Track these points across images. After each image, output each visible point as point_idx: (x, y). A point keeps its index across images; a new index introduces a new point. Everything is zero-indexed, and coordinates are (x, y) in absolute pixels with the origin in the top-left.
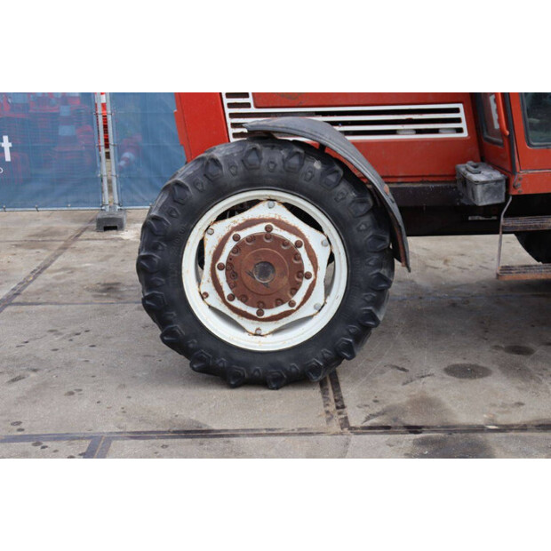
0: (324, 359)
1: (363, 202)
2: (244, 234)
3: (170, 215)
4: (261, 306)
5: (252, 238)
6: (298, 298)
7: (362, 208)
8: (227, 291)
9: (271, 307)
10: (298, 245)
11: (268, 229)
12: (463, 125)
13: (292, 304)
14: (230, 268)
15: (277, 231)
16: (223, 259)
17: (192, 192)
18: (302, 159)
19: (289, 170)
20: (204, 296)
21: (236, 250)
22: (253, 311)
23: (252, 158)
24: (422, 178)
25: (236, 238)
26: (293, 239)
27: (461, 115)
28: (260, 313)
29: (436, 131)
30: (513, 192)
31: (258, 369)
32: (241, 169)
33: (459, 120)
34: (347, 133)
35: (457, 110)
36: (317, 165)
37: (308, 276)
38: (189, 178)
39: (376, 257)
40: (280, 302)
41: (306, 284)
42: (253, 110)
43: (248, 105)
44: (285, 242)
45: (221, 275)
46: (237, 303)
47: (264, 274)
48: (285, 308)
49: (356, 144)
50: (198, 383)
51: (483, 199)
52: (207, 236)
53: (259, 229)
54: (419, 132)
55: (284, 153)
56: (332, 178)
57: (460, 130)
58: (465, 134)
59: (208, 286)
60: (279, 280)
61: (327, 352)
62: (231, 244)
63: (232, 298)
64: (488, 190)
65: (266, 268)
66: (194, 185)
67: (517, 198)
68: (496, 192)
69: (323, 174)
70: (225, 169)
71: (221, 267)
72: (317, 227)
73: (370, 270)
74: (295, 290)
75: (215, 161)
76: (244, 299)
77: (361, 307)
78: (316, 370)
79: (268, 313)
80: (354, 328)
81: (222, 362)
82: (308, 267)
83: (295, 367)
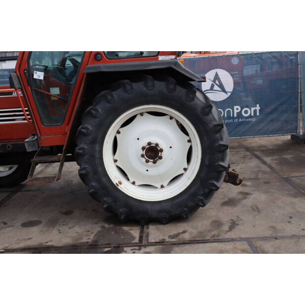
30: (40, 145)
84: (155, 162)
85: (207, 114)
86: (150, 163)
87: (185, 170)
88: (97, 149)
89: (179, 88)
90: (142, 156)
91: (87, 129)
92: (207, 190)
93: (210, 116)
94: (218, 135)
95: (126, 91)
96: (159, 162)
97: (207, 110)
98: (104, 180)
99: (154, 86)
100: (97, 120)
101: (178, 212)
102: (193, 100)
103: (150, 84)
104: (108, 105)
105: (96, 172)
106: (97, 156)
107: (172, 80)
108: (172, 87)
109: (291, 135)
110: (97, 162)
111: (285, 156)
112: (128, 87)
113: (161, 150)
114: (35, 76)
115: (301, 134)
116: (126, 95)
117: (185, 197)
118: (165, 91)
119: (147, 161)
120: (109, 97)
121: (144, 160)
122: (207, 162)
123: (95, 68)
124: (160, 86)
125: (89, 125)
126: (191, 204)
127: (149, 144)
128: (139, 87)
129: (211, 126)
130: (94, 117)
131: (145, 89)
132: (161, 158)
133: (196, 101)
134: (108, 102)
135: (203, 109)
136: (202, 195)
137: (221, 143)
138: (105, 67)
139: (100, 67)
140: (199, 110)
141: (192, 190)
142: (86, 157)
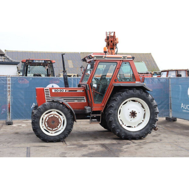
0: (63, 137)
1: (69, 111)
2: (50, 116)
3: (38, 114)
4: (53, 128)
5: (51, 117)
6: (59, 127)
7: (69, 112)
8: (47, 126)
9: (54, 128)
10: (59, 118)
11: (54, 115)
12: (85, 100)
13: (58, 128)
14: (48, 122)
15: (55, 116)
16: (46, 121)
17: (42, 110)
18: (59, 104)
19: (57, 106)
20: (43, 127)
21: (48, 119)
22: (51, 129)
23: (51, 104)
24: (79, 109)
25: (49, 117)
26: (58, 117)
27: (85, 98)
28: (52, 129)
29: (81, 101)
30: (92, 110)
31: (52, 139)
32: (50, 106)
33: (84, 99)
34: (66, 101)
35: (84, 98)
36: (62, 105)
37: (60, 123)
38: (41, 108)
39: (71, 120)
40: (56, 127)
41: (60, 124)
42: (50, 97)
43: (49, 96)
44: (57, 118)
45: (46, 123)
46: (48, 128)
47: (53, 123)
48: (56, 128)
49: (68, 103)
50: (43, 142)
51: (88, 111)
52: (44, 117)
53: (52, 115)
54: (78, 101)
55: (56, 103)
56: (64, 107)
57: (85, 101)
58: (86, 102)
59: (44, 125)
60: (55, 124)
61: (63, 136)
62: (48, 118)
63: (48, 127)
64: (88, 110)
65: (53, 122)
66: (42, 108)
67: (93, 111)
68: (90, 110)
69: (62, 107)
70: (47, 106)
71: (46, 122)
72: (62, 115)
73: (70, 121)
74: (58, 125)
75: (45, 105)
76: (50, 127)
77: (69, 128)
78: (62, 139)
79: (54, 129)
80: (68, 131)
81: (46, 138)
82: (60, 122)
83: (58, 138)
84: (134, 118)
85: (152, 102)
86: (132, 118)
87: (143, 121)
88: (116, 112)
89: (144, 93)
90: (130, 115)
91: (114, 105)
92: (151, 128)
93: (153, 102)
94: (155, 109)
95: (127, 93)
96: (135, 117)
97: (152, 100)
98: (118, 123)
99: (136, 91)
100: (117, 102)
101: (142, 135)
102: (148, 96)
103: (135, 91)
104: (121, 97)
105: (115, 120)
106: (116, 114)
107: (142, 90)
108: (142, 92)
109: (166, 118)
110: (116, 116)
111: (167, 125)
112: (128, 92)
113: (136, 114)
114: (94, 86)
115: (171, 117)
116: (127, 94)
117: (144, 130)
118: (140, 93)
119: (131, 117)
120: (122, 95)
121: (130, 117)
122: (152, 118)
123: (119, 85)
124: (138, 92)
125: (114, 104)
126: (146, 132)
127: (132, 111)
128: (131, 91)
129: (153, 105)
130: (116, 101)
131: (133, 92)
132: (136, 116)
133: (149, 97)
134: (121, 96)
135: (151, 100)
136: (150, 129)
137: (156, 111)
138: (122, 85)
139: (120, 85)
140: (150, 100)
141: (147, 127)
142: (112, 115)
